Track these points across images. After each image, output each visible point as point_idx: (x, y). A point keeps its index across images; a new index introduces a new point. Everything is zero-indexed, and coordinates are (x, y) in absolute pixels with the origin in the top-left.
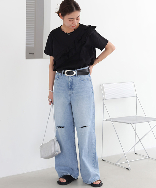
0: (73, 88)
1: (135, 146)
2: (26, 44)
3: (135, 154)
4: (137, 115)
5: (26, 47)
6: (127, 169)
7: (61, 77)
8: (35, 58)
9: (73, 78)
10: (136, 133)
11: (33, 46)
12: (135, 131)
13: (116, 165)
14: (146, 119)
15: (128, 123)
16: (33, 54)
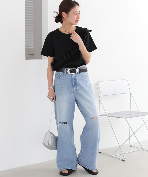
0: (77, 84)
1: (129, 139)
2: (26, 46)
3: (130, 146)
4: (131, 110)
5: (26, 49)
6: (122, 160)
7: (64, 76)
8: (34, 59)
9: (76, 75)
10: (130, 127)
11: (33, 48)
12: (129, 125)
13: (112, 156)
14: (140, 114)
15: (123, 118)
16: (33, 55)
